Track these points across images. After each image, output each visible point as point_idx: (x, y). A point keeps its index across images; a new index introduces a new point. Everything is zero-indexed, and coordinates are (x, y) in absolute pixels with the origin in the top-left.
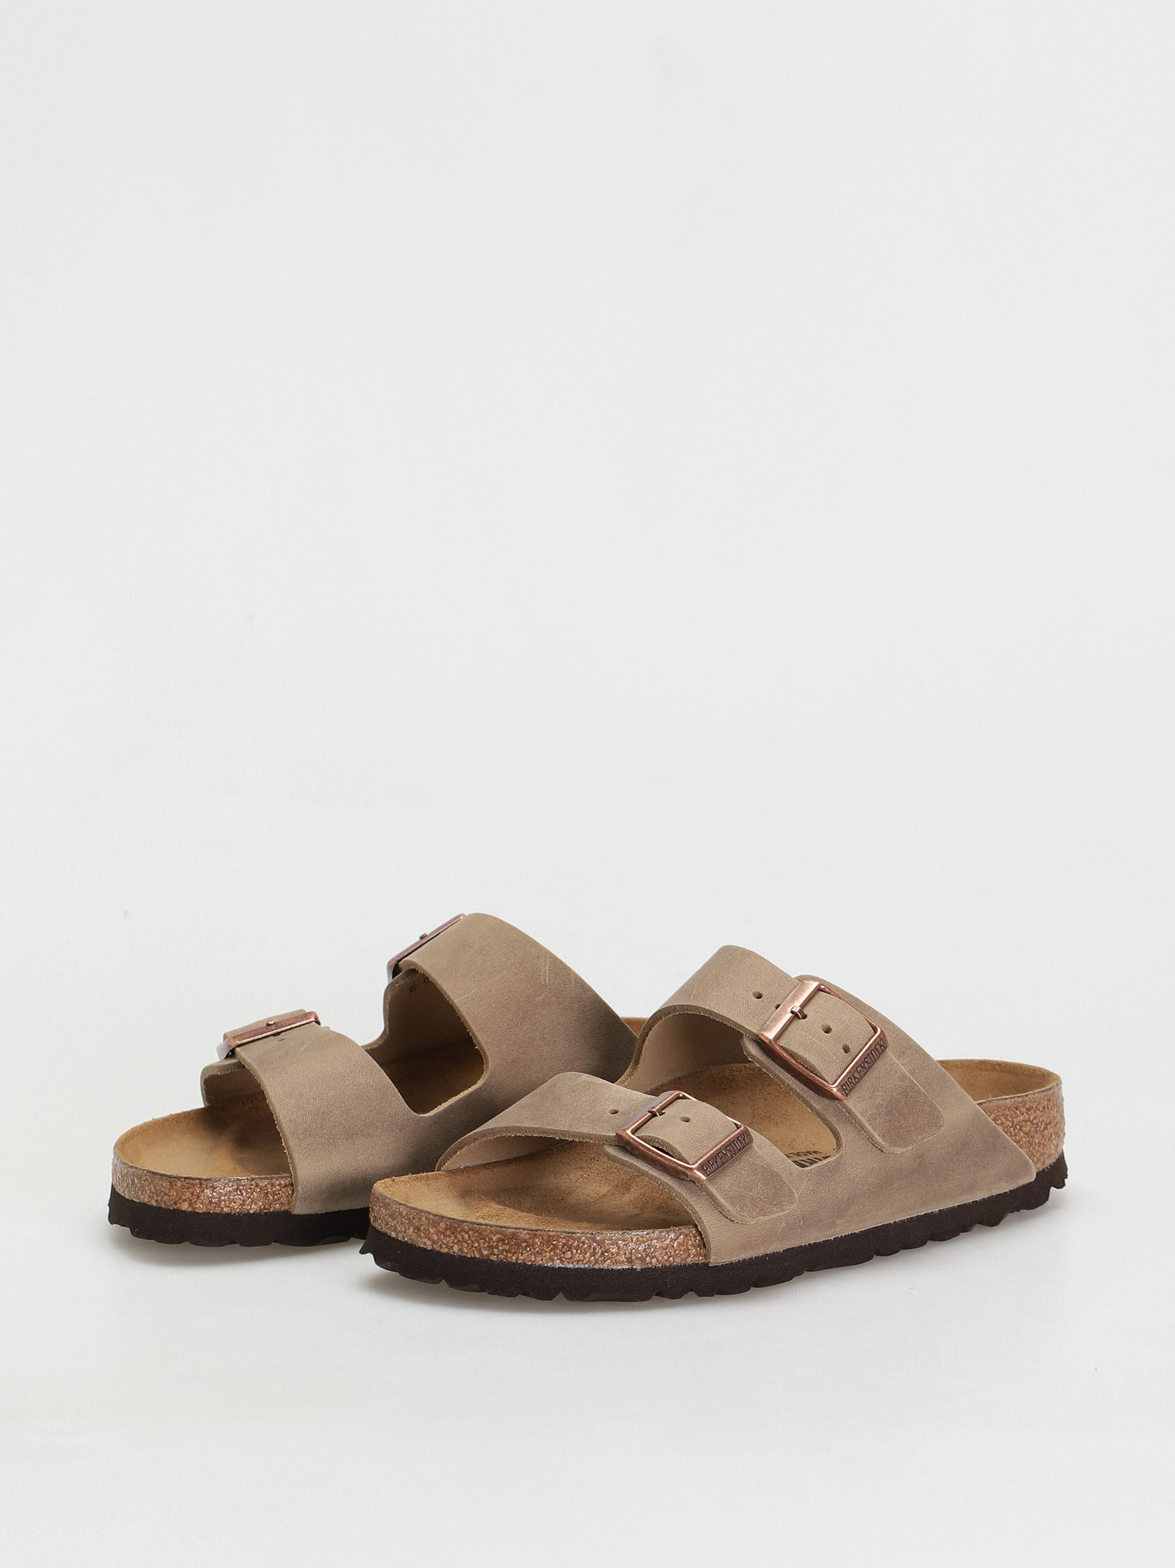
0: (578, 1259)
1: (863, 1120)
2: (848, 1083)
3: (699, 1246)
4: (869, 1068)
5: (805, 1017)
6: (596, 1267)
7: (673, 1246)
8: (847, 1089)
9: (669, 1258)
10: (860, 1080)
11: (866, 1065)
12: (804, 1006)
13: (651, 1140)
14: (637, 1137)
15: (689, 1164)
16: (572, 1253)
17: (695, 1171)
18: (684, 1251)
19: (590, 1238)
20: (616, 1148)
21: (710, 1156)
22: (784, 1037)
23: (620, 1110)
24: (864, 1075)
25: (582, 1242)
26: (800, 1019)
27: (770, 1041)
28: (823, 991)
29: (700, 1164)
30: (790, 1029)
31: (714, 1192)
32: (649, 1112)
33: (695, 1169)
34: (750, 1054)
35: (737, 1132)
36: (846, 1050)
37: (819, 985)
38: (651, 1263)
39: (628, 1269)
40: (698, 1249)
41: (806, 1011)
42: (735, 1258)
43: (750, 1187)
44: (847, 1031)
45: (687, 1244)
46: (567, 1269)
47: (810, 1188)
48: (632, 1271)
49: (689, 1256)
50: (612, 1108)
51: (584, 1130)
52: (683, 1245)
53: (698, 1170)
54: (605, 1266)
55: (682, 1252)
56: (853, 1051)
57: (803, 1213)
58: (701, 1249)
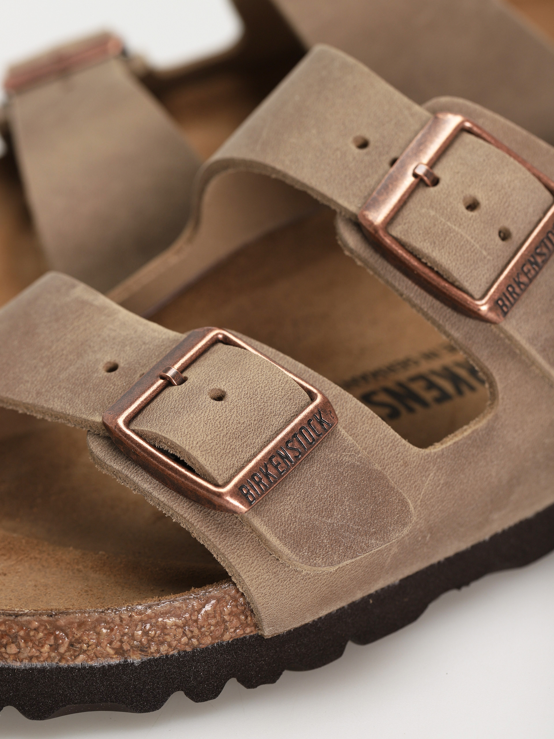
0: (29, 655)
1: (533, 352)
2: (508, 295)
3: (243, 612)
4: (545, 262)
5: (436, 182)
6: (63, 664)
7: (196, 621)
8: (504, 305)
9: (190, 639)
10: (527, 285)
11: (539, 260)
12: (433, 163)
13: (156, 439)
14: (133, 431)
15: (217, 485)
16: (19, 647)
17: (228, 498)
18: (217, 624)
19: (46, 621)
20: (106, 442)
21: (257, 464)
22: (399, 219)
23: (121, 365)
24: (535, 277)
25: (35, 629)
26: (427, 185)
27: (376, 229)
28: (469, 131)
29: (236, 486)
30: (411, 205)
31: (263, 529)
32: (162, 378)
33: (226, 494)
34: (346, 245)
35: (311, 407)
36: (505, 235)
37: (462, 123)
38: (158, 651)
39: (119, 665)
40: (243, 617)
41: (438, 172)
42: (309, 619)
43: (330, 507)
44: (507, 205)
45: (221, 613)
46: (13, 670)
47: (442, 482)
48: (125, 666)
49: (226, 629)
50: (109, 358)
51: (57, 405)
52: (215, 617)
53: (231, 496)
54: (80, 661)
55: (212, 628)
56: (516, 236)
57: (430, 522)
58: (246, 617)
